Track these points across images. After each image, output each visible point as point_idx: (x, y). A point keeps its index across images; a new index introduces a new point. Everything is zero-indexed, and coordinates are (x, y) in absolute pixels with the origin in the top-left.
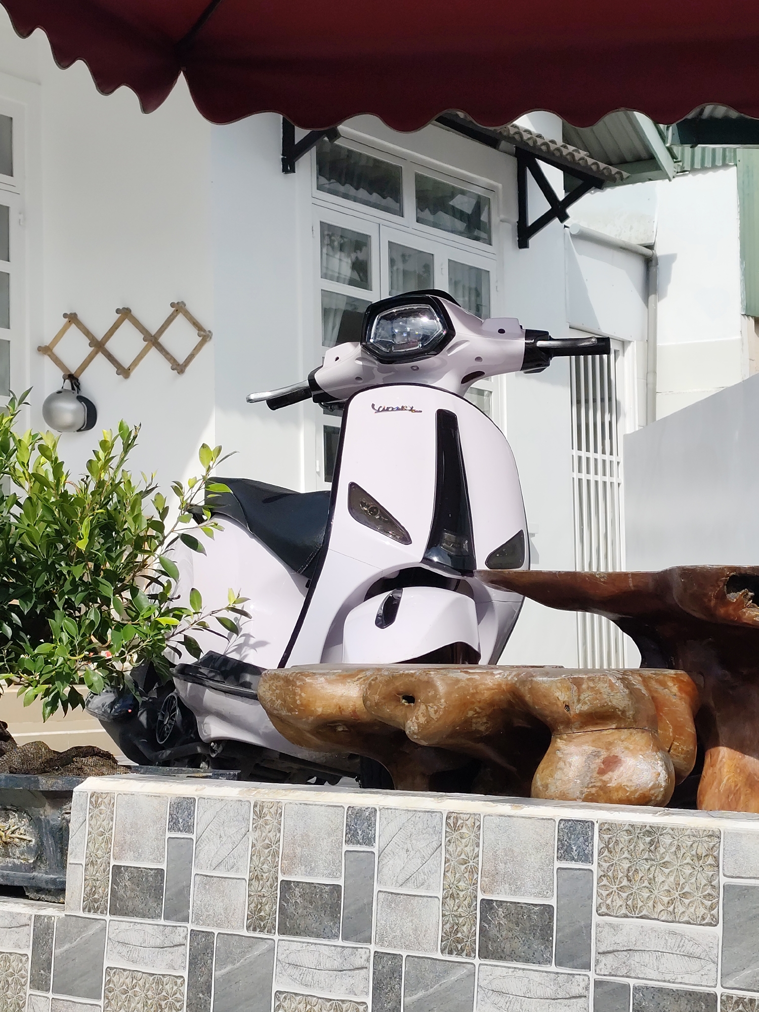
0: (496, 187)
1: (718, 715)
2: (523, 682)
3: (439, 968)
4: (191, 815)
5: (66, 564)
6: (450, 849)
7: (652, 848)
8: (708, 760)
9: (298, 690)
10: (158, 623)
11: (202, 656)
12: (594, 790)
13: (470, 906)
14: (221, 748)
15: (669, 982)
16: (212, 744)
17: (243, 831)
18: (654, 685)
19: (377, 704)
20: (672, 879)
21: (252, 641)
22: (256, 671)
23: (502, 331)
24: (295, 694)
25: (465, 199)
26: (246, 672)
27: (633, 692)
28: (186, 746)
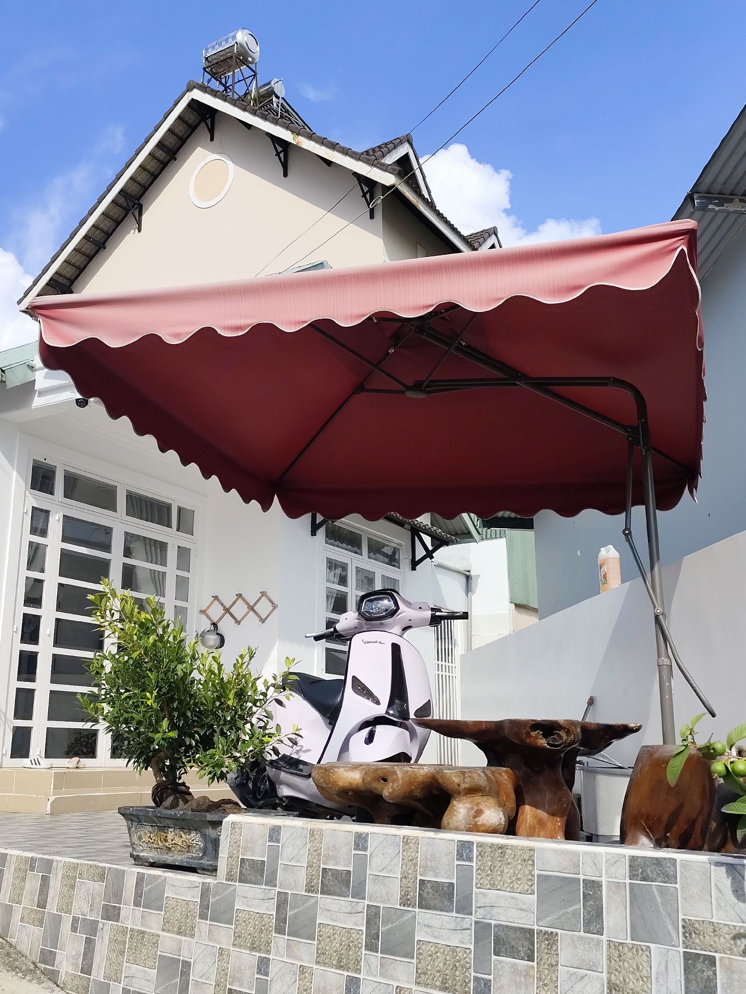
0: (402, 544)
1: (524, 790)
2: (438, 773)
3: (399, 913)
4: (279, 834)
5: (222, 712)
6: (404, 854)
7: (502, 855)
8: (520, 812)
9: (331, 774)
10: (263, 740)
11: (280, 756)
12: (471, 826)
13: (414, 882)
14: (287, 801)
15: (511, 922)
16: (284, 798)
17: (304, 843)
18: (496, 774)
19: (369, 782)
20: (512, 871)
21: (303, 749)
22: (305, 763)
23: (420, 608)
24: (330, 776)
25: (388, 548)
26: (301, 764)
27: (488, 778)
28: (272, 799)
